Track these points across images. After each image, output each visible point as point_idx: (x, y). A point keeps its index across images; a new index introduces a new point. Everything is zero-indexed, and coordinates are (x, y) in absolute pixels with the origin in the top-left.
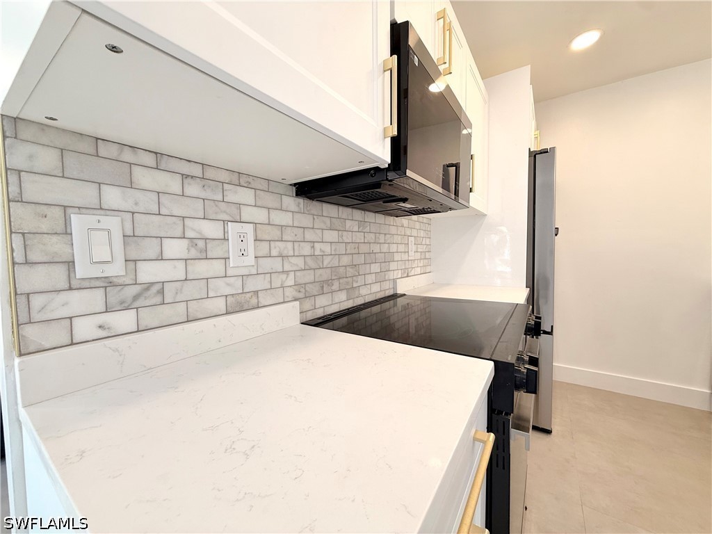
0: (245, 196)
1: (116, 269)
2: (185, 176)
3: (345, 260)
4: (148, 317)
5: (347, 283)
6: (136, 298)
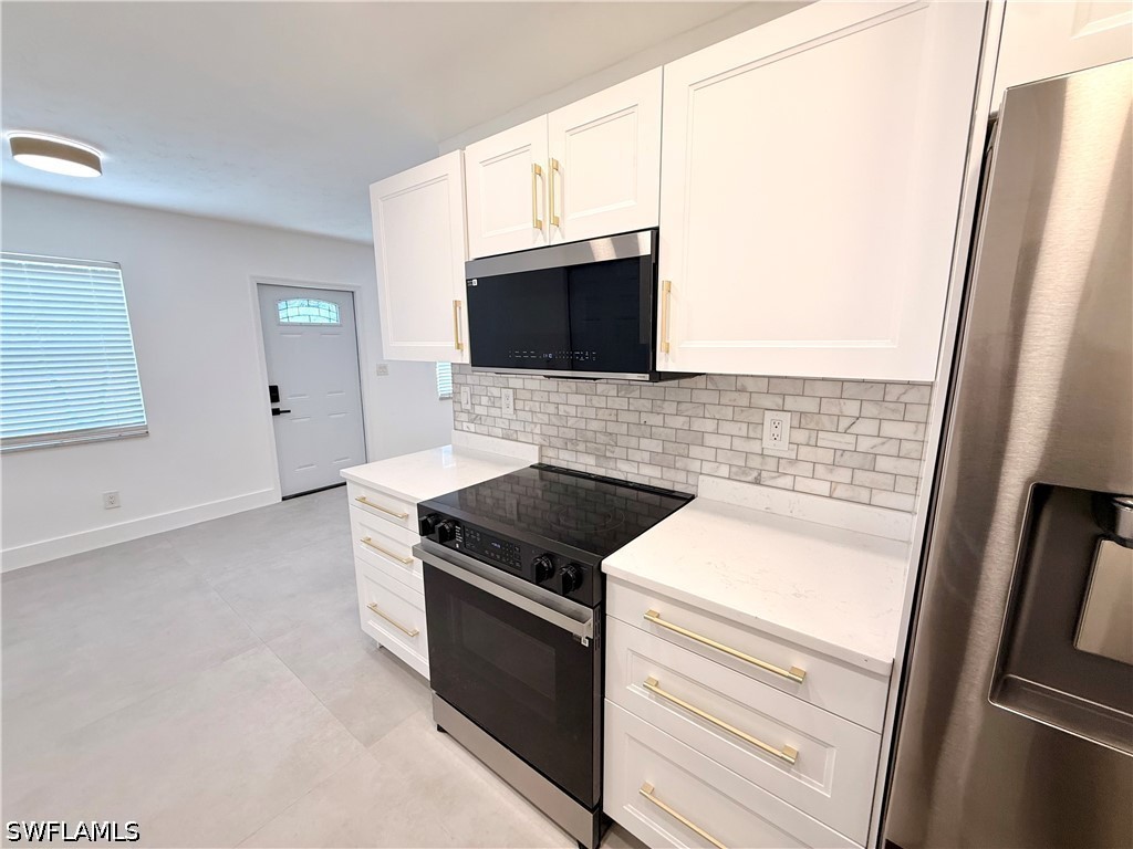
4: (478, 429)
5: (598, 449)
6: (474, 419)
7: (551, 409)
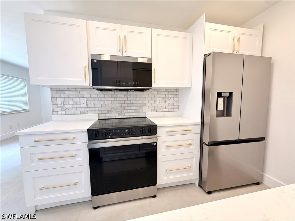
1: (62, 106)
3: (118, 105)
4: (67, 113)
5: (119, 111)
6: (65, 110)
7: (102, 102)
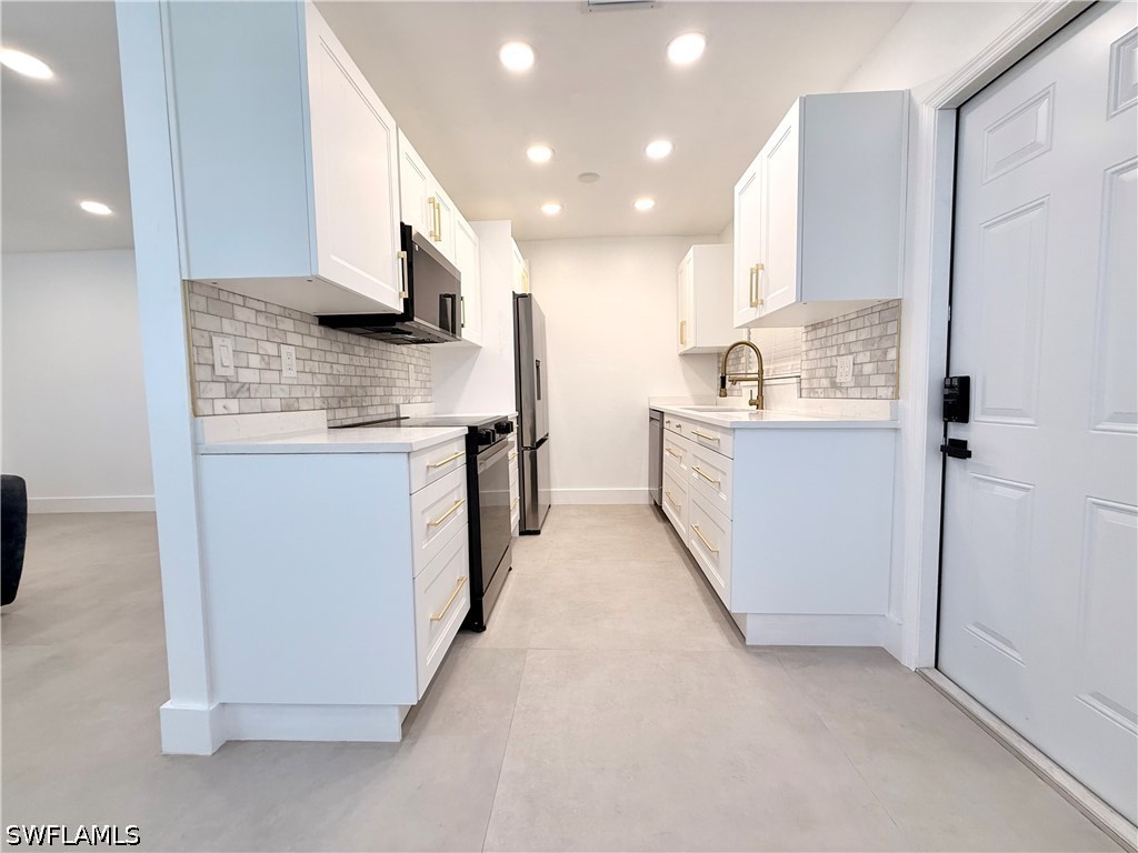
0: (288, 325)
1: (230, 372)
2: (257, 311)
3: (356, 381)
4: (243, 406)
5: (357, 401)
6: (238, 391)
